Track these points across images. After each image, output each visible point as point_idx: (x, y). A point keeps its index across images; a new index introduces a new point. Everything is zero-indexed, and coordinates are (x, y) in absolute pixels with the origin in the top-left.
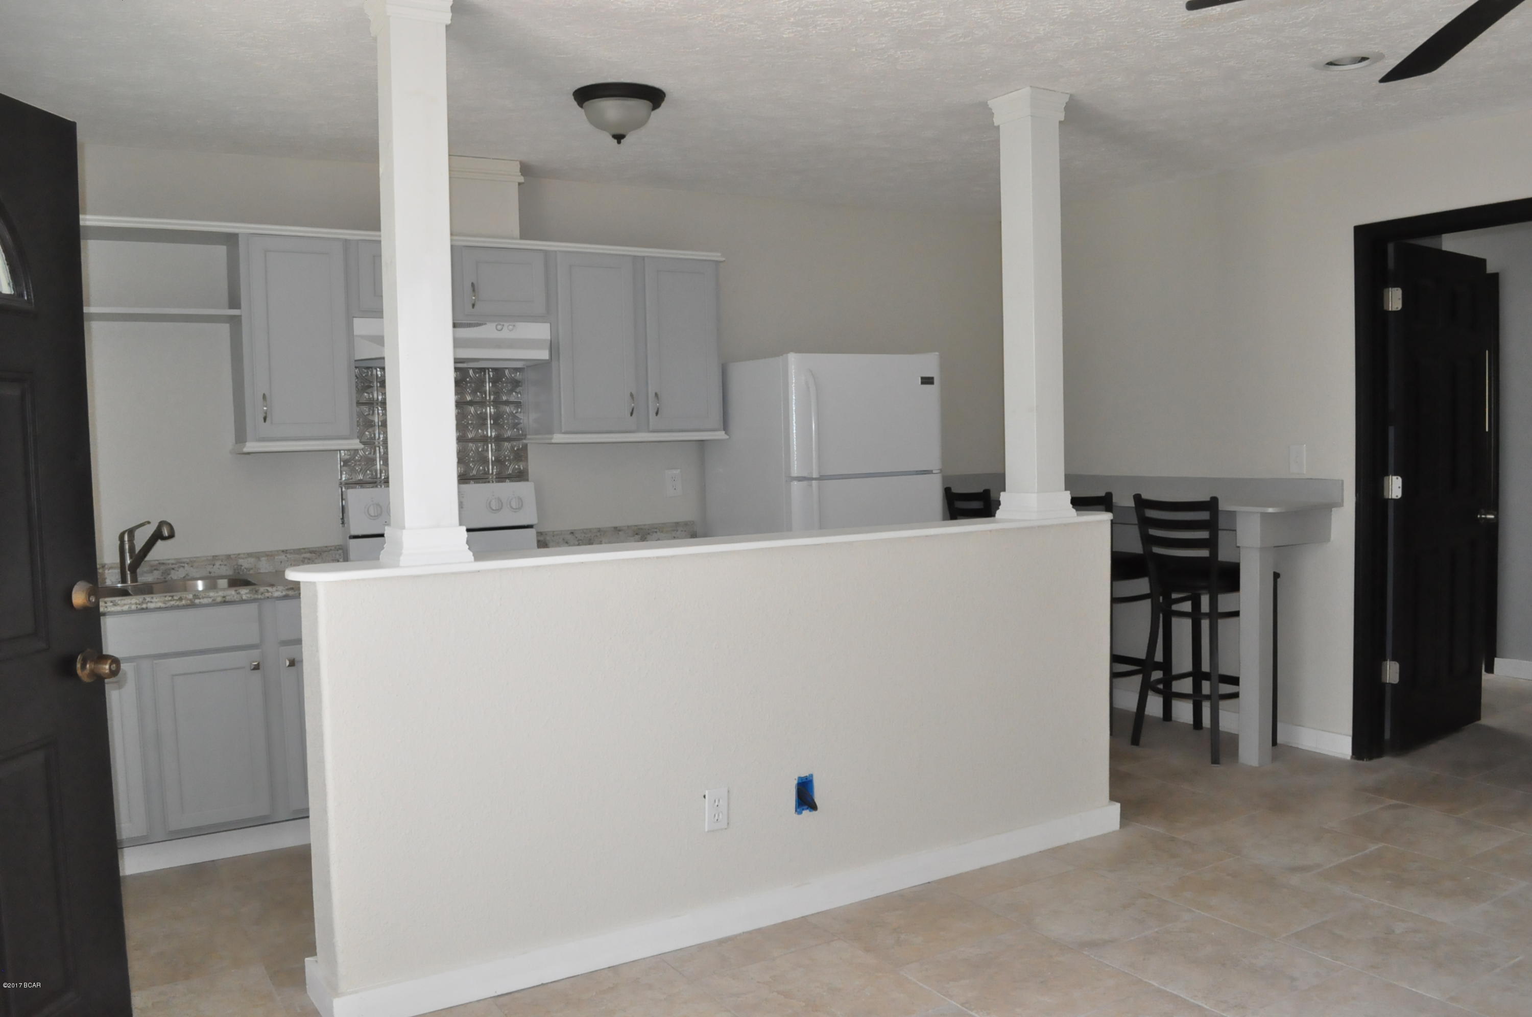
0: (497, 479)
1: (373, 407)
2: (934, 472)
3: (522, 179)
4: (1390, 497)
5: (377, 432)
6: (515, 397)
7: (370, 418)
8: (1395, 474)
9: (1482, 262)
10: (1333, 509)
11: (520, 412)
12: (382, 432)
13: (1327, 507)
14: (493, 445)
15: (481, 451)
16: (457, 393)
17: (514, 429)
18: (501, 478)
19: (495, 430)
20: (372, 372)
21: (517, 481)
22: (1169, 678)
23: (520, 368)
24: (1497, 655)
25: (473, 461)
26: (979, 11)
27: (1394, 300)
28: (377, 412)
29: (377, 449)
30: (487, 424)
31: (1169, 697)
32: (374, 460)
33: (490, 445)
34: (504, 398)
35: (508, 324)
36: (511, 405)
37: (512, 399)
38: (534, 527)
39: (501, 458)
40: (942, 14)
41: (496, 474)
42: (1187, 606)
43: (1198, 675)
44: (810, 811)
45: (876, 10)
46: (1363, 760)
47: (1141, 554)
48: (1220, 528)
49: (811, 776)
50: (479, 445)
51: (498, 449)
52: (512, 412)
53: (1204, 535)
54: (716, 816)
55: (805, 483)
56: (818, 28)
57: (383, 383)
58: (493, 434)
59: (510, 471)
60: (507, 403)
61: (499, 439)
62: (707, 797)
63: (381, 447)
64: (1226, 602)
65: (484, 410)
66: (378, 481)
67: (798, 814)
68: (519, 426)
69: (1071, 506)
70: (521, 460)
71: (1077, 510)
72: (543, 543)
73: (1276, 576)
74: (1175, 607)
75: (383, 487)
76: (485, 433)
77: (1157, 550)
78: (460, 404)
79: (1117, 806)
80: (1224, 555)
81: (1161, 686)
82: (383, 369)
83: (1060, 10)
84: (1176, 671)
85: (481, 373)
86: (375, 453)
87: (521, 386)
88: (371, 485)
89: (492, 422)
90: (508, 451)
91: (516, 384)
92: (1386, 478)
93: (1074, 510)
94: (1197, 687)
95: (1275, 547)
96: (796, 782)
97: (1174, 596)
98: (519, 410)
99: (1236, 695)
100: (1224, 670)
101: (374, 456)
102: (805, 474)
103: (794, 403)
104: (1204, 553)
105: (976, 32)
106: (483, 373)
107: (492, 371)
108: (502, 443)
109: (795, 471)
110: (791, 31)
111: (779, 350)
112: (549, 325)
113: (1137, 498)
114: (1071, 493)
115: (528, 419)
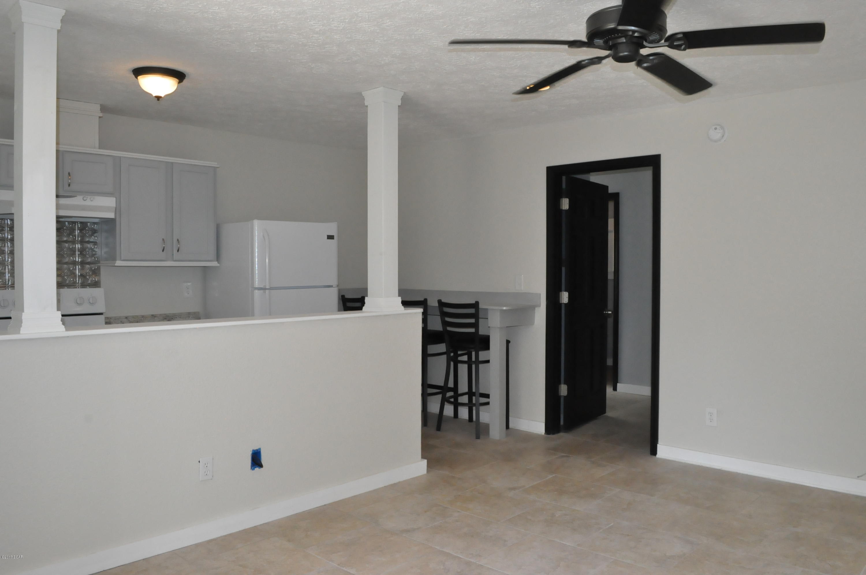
0: (81, 286)
1: (5, 242)
2: (334, 286)
3: (101, 115)
4: (563, 302)
5: (7, 256)
6: (93, 239)
7: (3, 248)
8: (565, 291)
9: (607, 187)
10: (536, 308)
11: (97, 248)
12: (10, 257)
13: (532, 308)
14: (79, 266)
15: (72, 269)
16: (57, 236)
17: (92, 257)
18: (83, 286)
19: (81, 258)
20: (4, 221)
21: (94, 288)
22: (457, 396)
23: (97, 223)
24: (619, 382)
25: (66, 275)
26: (354, 48)
27: (565, 204)
28: (7, 245)
29: (7, 267)
30: (76, 254)
31: (456, 405)
32: (5, 273)
33: (77, 267)
34: (87, 239)
35: (90, 197)
36: (91, 244)
37: (92, 240)
38: (103, 314)
39: (84, 274)
40: (335, 48)
41: (81, 283)
42: (465, 358)
43: (470, 394)
44: (259, 468)
45: (301, 43)
46: (550, 435)
47: (441, 331)
48: (480, 317)
49: (260, 449)
50: (71, 266)
51: (83, 268)
52: (92, 248)
53: (472, 321)
54: (206, 472)
55: (262, 291)
56: (270, 49)
57: (11, 228)
58: (80, 260)
59: (89, 282)
60: (89, 242)
61: (83, 263)
62: (200, 462)
63: (9, 266)
64: (483, 355)
65: (74, 246)
66: (7, 286)
67: (253, 470)
68: (95, 256)
69: (401, 305)
70: (96, 276)
71: (404, 307)
72: (109, 322)
73: (508, 342)
74: (460, 358)
75: (10, 289)
76: (75, 259)
77: (449, 329)
78: (59, 243)
79: (426, 461)
80: (482, 331)
81: (452, 400)
82: (12, 220)
83: (396, 51)
84: (460, 392)
85: (73, 224)
86: (5, 269)
87: (97, 233)
88: (3, 288)
89: (79, 253)
90: (88, 270)
91: (94, 232)
92: (561, 293)
93: (403, 307)
94: (470, 400)
95: (507, 327)
96: (251, 453)
97: (459, 352)
98: (96, 247)
99: (488, 404)
100: (482, 391)
101: (5, 271)
102: (262, 286)
103: (256, 247)
104: (472, 330)
105: (354, 58)
106: (74, 225)
107: (80, 224)
108: (85, 265)
109: (257, 285)
110: (255, 49)
111: (249, 218)
112: (115, 198)
113: (440, 302)
114: (401, 298)
115: (100, 252)
